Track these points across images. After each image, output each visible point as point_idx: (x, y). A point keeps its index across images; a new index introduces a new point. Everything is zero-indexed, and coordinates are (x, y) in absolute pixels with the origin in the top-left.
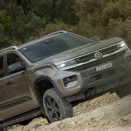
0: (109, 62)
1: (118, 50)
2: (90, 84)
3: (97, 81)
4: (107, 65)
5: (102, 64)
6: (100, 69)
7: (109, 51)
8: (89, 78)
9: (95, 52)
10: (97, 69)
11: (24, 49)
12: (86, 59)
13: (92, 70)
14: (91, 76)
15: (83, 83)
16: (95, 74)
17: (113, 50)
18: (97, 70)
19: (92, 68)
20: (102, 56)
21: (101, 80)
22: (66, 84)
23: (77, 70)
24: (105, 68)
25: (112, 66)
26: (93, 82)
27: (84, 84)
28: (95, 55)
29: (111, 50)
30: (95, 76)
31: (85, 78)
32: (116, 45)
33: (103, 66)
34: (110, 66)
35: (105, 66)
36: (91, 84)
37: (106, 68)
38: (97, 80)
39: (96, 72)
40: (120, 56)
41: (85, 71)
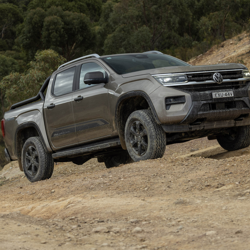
0: (230, 91)
1: (242, 77)
2: (201, 113)
3: (211, 111)
4: (227, 94)
5: (220, 90)
6: (217, 96)
7: (232, 76)
8: (201, 104)
9: (214, 73)
10: (213, 95)
11: (108, 58)
12: (201, 78)
13: (207, 94)
14: (205, 102)
15: (192, 109)
16: (210, 102)
17: (237, 76)
18: (214, 97)
19: (207, 92)
20: (222, 80)
21: (215, 111)
22: (168, 106)
23: (186, 90)
24: (224, 96)
25: (233, 95)
26: (205, 111)
27: (193, 111)
28: (214, 76)
29: (234, 76)
30: (209, 104)
31: (196, 103)
32: (241, 71)
33: (222, 93)
34: (230, 96)
35: (224, 93)
36: (203, 114)
37: (226, 96)
38: (210, 109)
39: (212, 99)
40: (243, 86)
41: (198, 93)
